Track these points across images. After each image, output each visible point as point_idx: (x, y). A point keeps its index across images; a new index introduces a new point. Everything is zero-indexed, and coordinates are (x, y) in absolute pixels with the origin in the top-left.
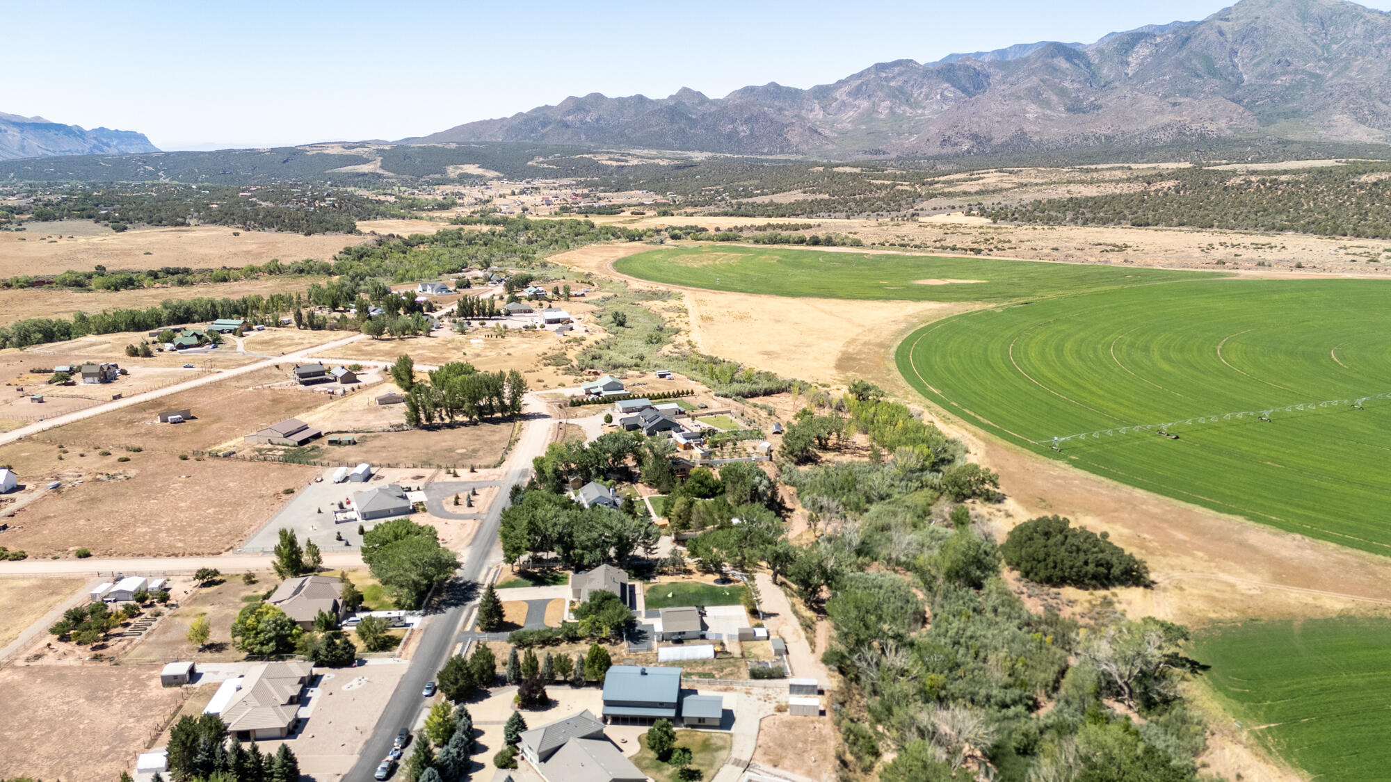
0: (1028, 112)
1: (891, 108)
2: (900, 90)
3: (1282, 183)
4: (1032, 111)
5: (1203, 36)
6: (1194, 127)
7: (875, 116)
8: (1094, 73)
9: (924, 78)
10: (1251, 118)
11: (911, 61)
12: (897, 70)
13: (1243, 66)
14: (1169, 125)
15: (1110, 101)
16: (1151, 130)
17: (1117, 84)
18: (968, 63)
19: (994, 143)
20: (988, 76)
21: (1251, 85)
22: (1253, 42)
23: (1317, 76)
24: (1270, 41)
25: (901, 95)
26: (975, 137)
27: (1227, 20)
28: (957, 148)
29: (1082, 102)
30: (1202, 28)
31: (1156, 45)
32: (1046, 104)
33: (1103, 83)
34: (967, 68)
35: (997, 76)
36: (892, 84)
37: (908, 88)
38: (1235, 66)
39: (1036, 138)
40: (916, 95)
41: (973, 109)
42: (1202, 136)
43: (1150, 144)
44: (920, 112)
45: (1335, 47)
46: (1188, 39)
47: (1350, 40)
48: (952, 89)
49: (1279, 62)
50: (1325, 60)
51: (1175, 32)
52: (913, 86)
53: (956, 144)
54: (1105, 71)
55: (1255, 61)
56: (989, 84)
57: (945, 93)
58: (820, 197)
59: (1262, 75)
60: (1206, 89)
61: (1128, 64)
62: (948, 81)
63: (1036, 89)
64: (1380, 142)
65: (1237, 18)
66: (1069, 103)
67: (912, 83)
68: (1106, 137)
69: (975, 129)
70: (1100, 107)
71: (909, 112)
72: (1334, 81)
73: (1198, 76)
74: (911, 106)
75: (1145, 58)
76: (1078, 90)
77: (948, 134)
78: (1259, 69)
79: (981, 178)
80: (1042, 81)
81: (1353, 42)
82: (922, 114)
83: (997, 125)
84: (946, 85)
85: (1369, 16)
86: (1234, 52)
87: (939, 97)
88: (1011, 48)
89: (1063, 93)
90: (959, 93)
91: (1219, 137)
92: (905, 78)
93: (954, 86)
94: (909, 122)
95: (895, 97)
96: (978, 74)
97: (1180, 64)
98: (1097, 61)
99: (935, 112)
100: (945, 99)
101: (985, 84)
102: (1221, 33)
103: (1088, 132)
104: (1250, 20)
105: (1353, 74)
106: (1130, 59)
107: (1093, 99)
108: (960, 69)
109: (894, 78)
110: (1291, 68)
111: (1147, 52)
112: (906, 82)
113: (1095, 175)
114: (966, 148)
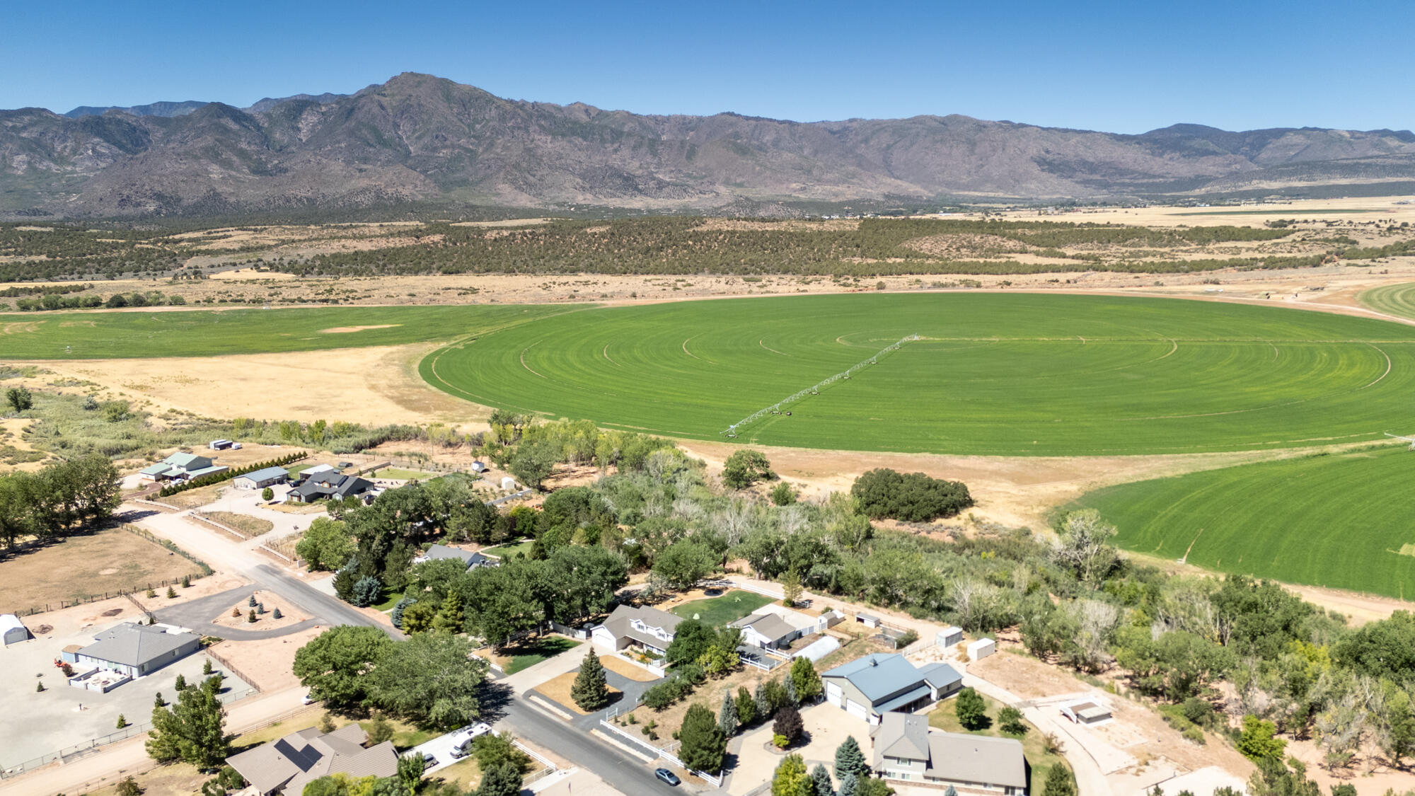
0: (212, 173)
1: (29, 163)
2: (37, 142)
3: (541, 235)
4: (216, 172)
5: (366, 108)
6: (390, 191)
7: (9, 171)
8: (266, 137)
9: (66, 130)
10: (432, 185)
11: (44, 110)
12: (26, 119)
13: (407, 138)
14: (367, 189)
15: (295, 164)
16: (351, 193)
17: (294, 148)
18: (119, 117)
19: (185, 203)
20: (147, 133)
21: (418, 156)
22: (411, 118)
23: (471, 151)
24: (425, 117)
25: (36, 147)
26: (159, 196)
27: (384, 95)
28: (141, 209)
29: (266, 163)
30: (363, 100)
31: (323, 114)
32: (227, 164)
33: (278, 147)
34: (119, 122)
35: (157, 134)
36: (24, 135)
37: (47, 140)
38: (400, 138)
39: (232, 200)
40: (59, 149)
41: (144, 168)
42: (398, 199)
43: (354, 207)
44: (69, 168)
45: (478, 126)
46: (352, 110)
47: (488, 121)
48: (105, 144)
49: (437, 137)
50: (474, 137)
51: (337, 103)
52: (52, 139)
53: (139, 204)
54: (278, 135)
55: (417, 135)
56: (150, 141)
57: (98, 148)
58: (36, 259)
59: (425, 148)
60: (382, 158)
61: (299, 130)
62: (98, 134)
63: (212, 148)
64: (541, 207)
65: (393, 95)
66: (253, 165)
67: (51, 135)
68: (307, 199)
69: (158, 188)
70: (286, 170)
71: (54, 168)
72: (485, 156)
73: (371, 146)
74: (55, 161)
75: (315, 125)
76: (258, 153)
77: (126, 192)
78: (422, 142)
79: (231, 236)
80: (217, 140)
81: (491, 123)
82: (73, 172)
83: (183, 185)
84: (96, 140)
85: (499, 103)
86: (396, 126)
87: (90, 152)
88: (154, 105)
89: (242, 154)
90: (115, 150)
91: (414, 202)
92: (41, 129)
93: (108, 142)
94: (59, 180)
95: (32, 150)
96: (134, 129)
97: (351, 133)
98: (266, 125)
99: (88, 169)
100: (99, 155)
101: (145, 140)
102: (382, 107)
103: (289, 193)
104: (404, 98)
105: (499, 150)
106: (300, 125)
107: (276, 162)
108: (110, 123)
109: (24, 128)
110: (448, 143)
111: (315, 119)
112: (41, 134)
113: (355, 231)
114: (152, 208)
